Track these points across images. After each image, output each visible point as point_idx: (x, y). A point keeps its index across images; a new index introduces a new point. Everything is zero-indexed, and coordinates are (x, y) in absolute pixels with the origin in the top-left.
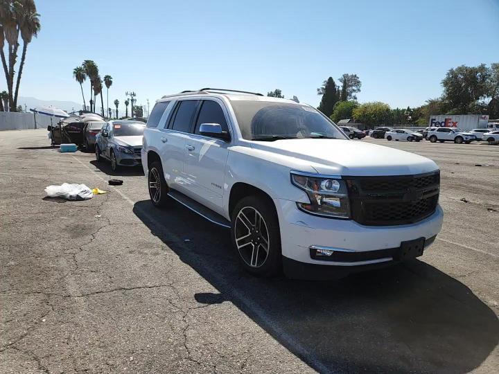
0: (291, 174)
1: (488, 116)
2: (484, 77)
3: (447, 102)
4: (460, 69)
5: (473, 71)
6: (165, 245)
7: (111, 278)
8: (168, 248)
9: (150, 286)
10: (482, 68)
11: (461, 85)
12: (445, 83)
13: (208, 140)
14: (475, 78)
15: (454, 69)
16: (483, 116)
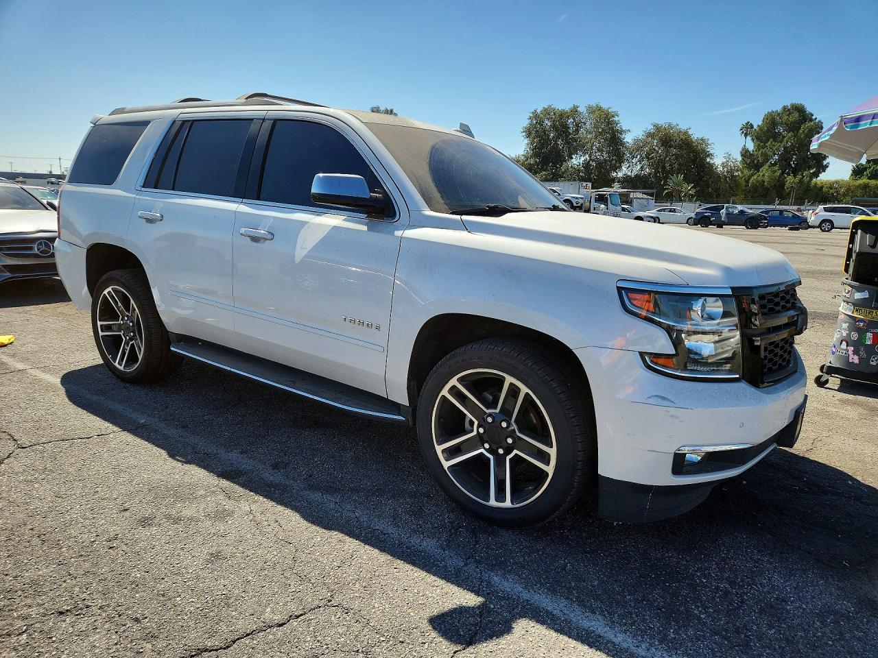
0: (619, 289)
1: (590, 184)
2: (577, 125)
3: (532, 161)
4: (547, 111)
5: (562, 115)
6: (225, 483)
7: (137, 620)
8: (239, 490)
9: (277, 618)
10: (575, 110)
11: (549, 136)
12: (528, 133)
13: (319, 214)
14: (566, 127)
15: (538, 111)
16: (584, 184)
